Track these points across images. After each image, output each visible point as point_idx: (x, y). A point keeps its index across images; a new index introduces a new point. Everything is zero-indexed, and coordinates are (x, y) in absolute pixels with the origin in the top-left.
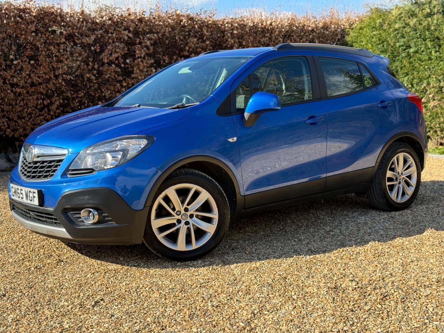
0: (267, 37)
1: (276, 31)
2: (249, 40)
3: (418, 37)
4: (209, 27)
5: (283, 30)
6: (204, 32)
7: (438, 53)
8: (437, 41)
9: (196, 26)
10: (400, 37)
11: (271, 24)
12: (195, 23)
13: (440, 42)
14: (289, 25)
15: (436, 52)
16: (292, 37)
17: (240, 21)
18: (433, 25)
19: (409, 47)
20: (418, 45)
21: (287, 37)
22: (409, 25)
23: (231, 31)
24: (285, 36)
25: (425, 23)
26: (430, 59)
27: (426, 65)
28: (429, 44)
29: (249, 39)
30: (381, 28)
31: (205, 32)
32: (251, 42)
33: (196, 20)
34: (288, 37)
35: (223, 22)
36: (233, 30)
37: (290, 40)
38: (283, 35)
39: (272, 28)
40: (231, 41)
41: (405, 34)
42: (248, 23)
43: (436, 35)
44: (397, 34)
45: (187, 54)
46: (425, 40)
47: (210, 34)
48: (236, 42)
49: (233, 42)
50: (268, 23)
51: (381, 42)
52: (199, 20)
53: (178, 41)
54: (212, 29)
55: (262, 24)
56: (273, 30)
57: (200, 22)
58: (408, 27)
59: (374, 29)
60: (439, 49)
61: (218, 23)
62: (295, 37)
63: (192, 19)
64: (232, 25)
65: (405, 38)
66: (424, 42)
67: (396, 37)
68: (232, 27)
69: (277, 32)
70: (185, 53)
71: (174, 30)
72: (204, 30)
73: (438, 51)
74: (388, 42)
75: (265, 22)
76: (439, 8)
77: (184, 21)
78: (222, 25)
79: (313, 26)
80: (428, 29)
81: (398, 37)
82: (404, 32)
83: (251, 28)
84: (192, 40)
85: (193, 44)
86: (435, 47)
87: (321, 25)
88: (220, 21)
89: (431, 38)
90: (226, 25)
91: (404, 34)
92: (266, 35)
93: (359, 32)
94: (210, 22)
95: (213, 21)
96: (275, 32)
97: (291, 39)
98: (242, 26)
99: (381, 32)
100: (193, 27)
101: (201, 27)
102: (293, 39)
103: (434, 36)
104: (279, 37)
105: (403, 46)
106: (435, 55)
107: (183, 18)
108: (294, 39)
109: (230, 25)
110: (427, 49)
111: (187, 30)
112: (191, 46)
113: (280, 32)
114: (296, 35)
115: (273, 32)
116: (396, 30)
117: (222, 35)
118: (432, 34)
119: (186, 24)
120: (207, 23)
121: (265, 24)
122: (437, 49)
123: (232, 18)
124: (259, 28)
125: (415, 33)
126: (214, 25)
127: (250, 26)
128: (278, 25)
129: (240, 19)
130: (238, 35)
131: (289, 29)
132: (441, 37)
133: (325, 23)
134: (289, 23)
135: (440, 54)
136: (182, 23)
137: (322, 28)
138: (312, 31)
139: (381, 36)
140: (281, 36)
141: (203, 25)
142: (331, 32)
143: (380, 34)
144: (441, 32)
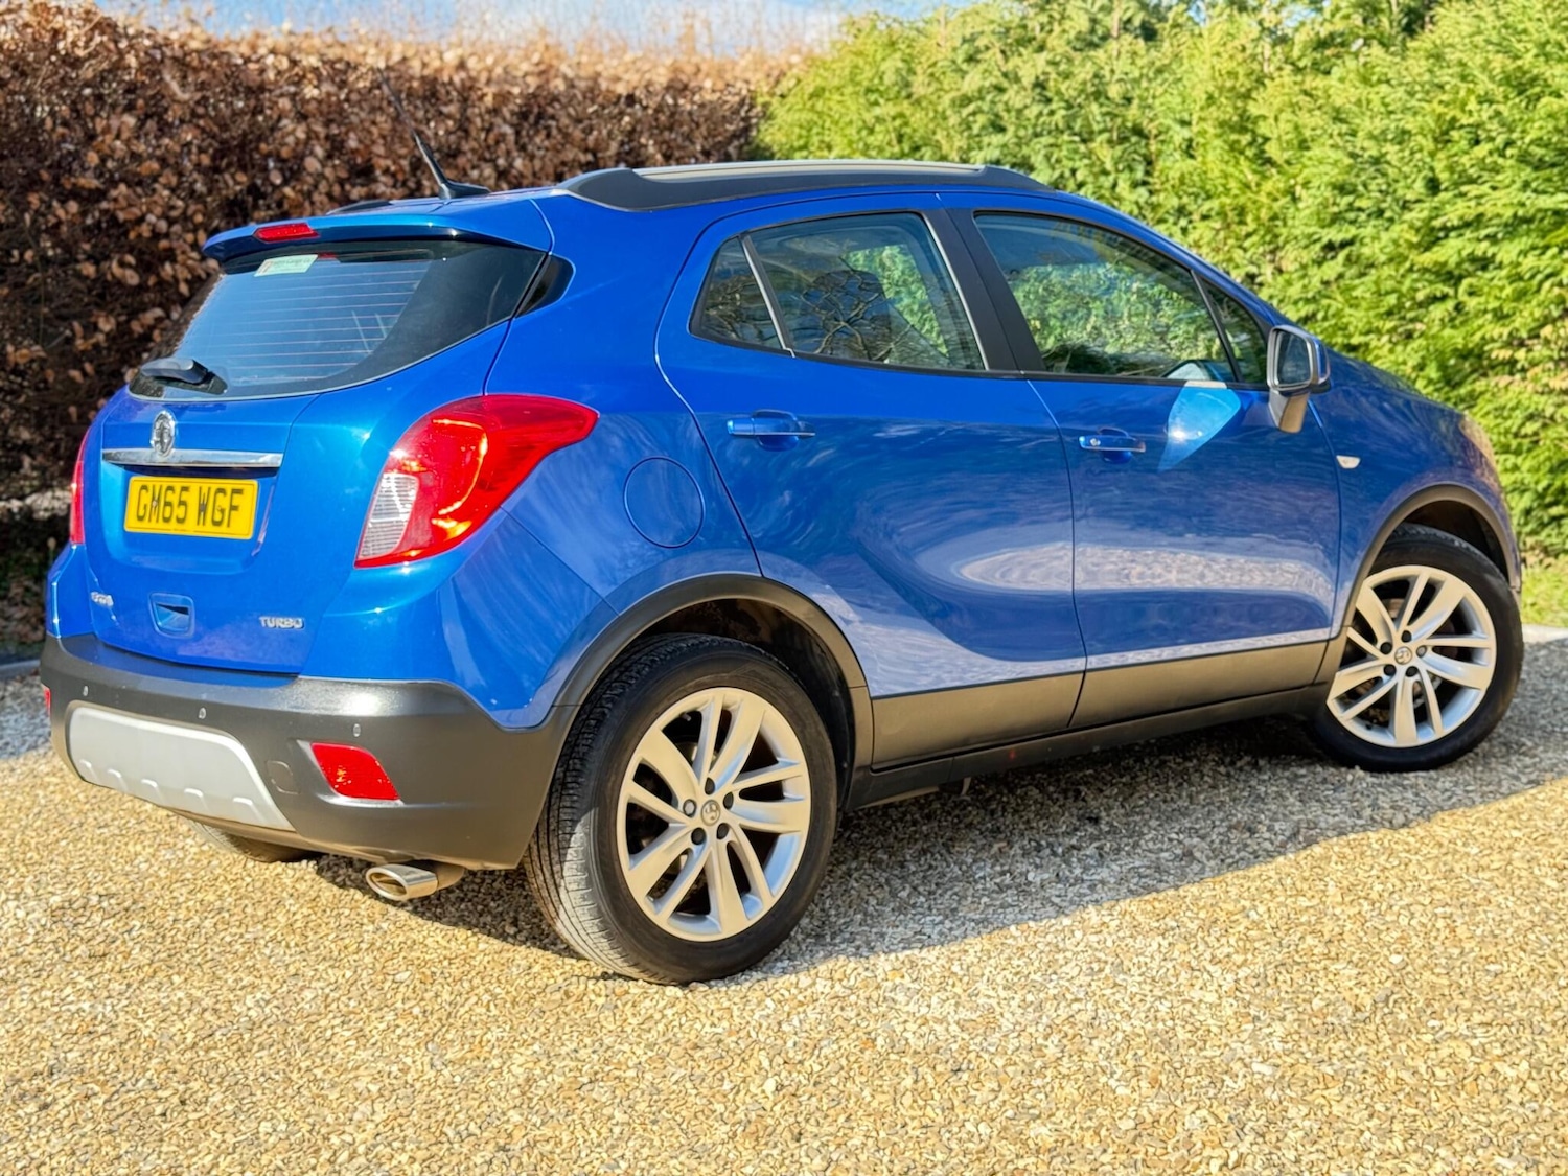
0: (449, 116)
1: (484, 95)
2: (375, 130)
3: (1061, 125)
4: (188, 65)
5: (516, 91)
6: (167, 86)
7: (1142, 191)
8: (1138, 143)
9: (131, 60)
10: (983, 128)
11: (462, 65)
12: (123, 45)
13: (1147, 145)
14: (537, 70)
15: (1135, 185)
16: (553, 123)
17: (330, 46)
18: (1116, 77)
20: (1058, 161)
21: (532, 119)
22: (1017, 80)
23: (292, 89)
24: (523, 115)
25: (1084, 73)
28: (1107, 156)
29: (374, 123)
30: (904, 94)
31: (175, 86)
32: (383, 137)
33: (131, 31)
34: (537, 123)
35: (254, 48)
36: (299, 81)
37: (544, 132)
38: (513, 113)
39: (468, 84)
40: (293, 132)
41: (1005, 115)
42: (364, 55)
43: (1130, 118)
44: (974, 114)
45: (95, 183)
46: (1086, 138)
47: (198, 96)
48: (317, 138)
49: (301, 135)
50: (451, 57)
51: (907, 149)
52: (140, 34)
53: (49, 124)
54: (203, 76)
55: (424, 65)
56: (471, 88)
57: (147, 42)
58: (1015, 87)
59: (872, 97)
60: (1147, 173)
61: (230, 49)
62: (565, 121)
63: (107, 26)
64: (294, 63)
65: (1002, 130)
66: (1082, 148)
67: (969, 128)
68: (296, 70)
69: (489, 101)
70: (82, 181)
71: (24, 74)
72: (168, 78)
73: (1145, 183)
74: (938, 146)
75: (433, 54)
76: (1129, 14)
77: (70, 37)
78: (247, 60)
79: (634, 78)
80: (1099, 95)
81: (976, 129)
82: (1000, 107)
83: (381, 78)
84: (115, 123)
85: (118, 137)
86: (1131, 169)
87: (661, 78)
88: (238, 44)
89: (1110, 130)
90: (270, 60)
91: (997, 116)
92: (445, 110)
93: (812, 109)
94: (194, 45)
95: (208, 41)
96: (481, 98)
97: (548, 128)
98: (338, 66)
99: (906, 106)
100: (118, 66)
101: (152, 67)
102: (554, 132)
103: (1123, 123)
104: (498, 121)
106: (1134, 197)
107: (68, 23)
108: (560, 130)
109: (285, 63)
110: (1096, 176)
111: (89, 74)
112: (113, 150)
113: (503, 98)
114: (569, 115)
115: (474, 97)
116: (965, 100)
117: (252, 103)
118: (1116, 116)
119: (81, 53)
120: (182, 46)
121: (436, 63)
122: (1139, 175)
123: (291, 33)
124: (412, 78)
125: (1046, 111)
126: (214, 56)
127: (373, 70)
128: (490, 71)
129: (329, 39)
130: (325, 108)
131: (539, 87)
132: (1152, 128)
133: (676, 69)
134: (538, 64)
135: (1151, 193)
136: (61, 45)
137: (668, 88)
138: (631, 99)
139: (906, 124)
140: (508, 115)
141: (163, 54)
142: (702, 106)
143: (901, 115)
144: (1150, 107)
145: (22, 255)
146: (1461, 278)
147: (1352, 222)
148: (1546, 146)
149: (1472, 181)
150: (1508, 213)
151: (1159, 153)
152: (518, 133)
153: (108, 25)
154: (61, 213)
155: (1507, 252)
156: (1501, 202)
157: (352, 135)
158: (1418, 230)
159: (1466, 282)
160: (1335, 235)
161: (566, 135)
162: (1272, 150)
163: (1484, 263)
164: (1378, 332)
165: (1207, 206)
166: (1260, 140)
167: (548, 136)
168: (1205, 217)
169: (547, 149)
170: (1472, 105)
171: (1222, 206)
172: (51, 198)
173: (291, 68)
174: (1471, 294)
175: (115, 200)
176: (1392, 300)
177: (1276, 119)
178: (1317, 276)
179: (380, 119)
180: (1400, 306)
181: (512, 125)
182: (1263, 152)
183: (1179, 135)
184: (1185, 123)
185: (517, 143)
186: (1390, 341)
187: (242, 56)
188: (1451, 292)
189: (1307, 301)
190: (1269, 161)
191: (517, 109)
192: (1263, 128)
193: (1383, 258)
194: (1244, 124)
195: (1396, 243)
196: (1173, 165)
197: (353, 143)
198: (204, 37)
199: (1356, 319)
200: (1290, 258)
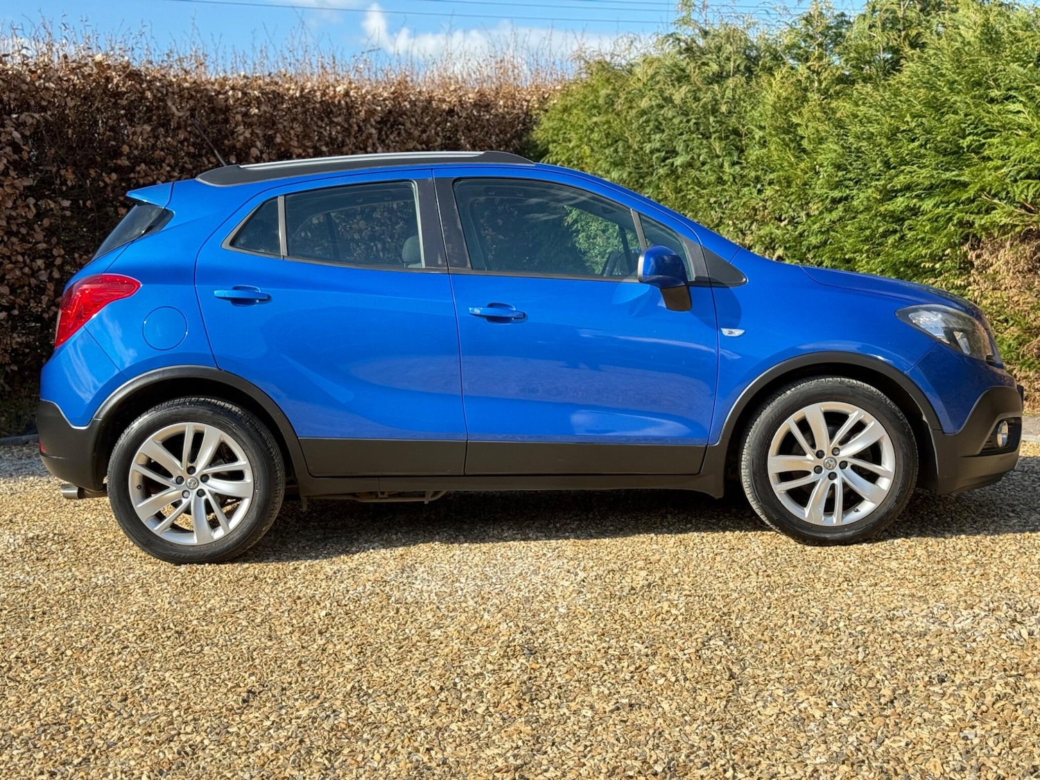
0: (338, 124)
1: (360, 111)
2: (292, 132)
3: (692, 129)
4: (183, 96)
5: (379, 108)
6: (170, 108)
7: (737, 168)
8: (734, 139)
9: (149, 94)
10: (651, 130)
11: (347, 94)
12: (144, 86)
13: (740, 141)
14: (392, 96)
15: (733, 164)
16: (402, 127)
17: (268, 84)
18: (725, 100)
19: (674, 153)
20: (692, 149)
21: (389, 125)
22: (671, 101)
23: (243, 109)
24: (383, 122)
25: (706, 97)
26: (720, 181)
27: (711, 195)
28: (717, 146)
29: (292, 128)
30: (610, 109)
31: (174, 109)
32: (298, 137)
33: (149, 78)
34: (392, 126)
35: (222, 85)
36: (249, 105)
38: (377, 122)
39: (350, 104)
40: (243, 134)
41: (664, 122)
42: (289, 89)
43: (731, 124)
44: (646, 121)
45: (127, 163)
46: (706, 136)
47: (188, 114)
48: (258, 137)
49: (247, 135)
50: (340, 90)
51: (610, 142)
52: (155, 79)
53: (102, 130)
54: (191, 102)
55: (324, 94)
56: (352, 107)
57: (159, 84)
58: (670, 105)
59: (594, 111)
60: (739, 158)
61: (209, 87)
62: (408, 125)
64: (245, 94)
65: (663, 131)
66: (705, 142)
67: (644, 130)
68: (246, 99)
69: (363, 114)
70: (120, 162)
72: (170, 104)
73: (738, 163)
74: (626, 141)
75: (331, 88)
76: (738, 62)
77: (115, 81)
78: (219, 93)
79: (454, 100)
80: (714, 111)
81: (648, 130)
82: (661, 118)
83: (296, 102)
84: (139, 129)
85: (140, 137)
86: (730, 154)
87: (471, 98)
88: (213, 84)
89: (720, 132)
90: (231, 93)
91: (660, 123)
92: (336, 120)
93: (561, 119)
94: (186, 85)
95: (195, 83)
96: (358, 113)
97: (398, 130)
98: (271, 96)
99: (611, 116)
100: (142, 97)
101: (161, 97)
102: (403, 132)
103: (727, 128)
104: (368, 126)
105: (658, 150)
106: (732, 171)
107: (113, 73)
108: (406, 131)
109: (240, 94)
110: (712, 158)
112: (138, 145)
113: (371, 113)
114: (411, 123)
115: (353, 112)
116: (643, 113)
117: (221, 117)
118: (724, 123)
119: (121, 89)
120: (179, 86)
121: (331, 93)
122: (735, 159)
123: (246, 77)
124: (316, 102)
125: (685, 120)
126: (197, 92)
127: (292, 98)
128: (363, 97)
129: (268, 80)
130: (262, 120)
131: (394, 106)
132: (743, 130)
133: (481, 94)
134: (393, 93)
135: (742, 168)
136: (110, 86)
137: (475, 105)
138: (451, 112)
139: (610, 127)
140: (373, 122)
141: (167, 91)
142: (496, 116)
143: (608, 122)
144: (743, 118)
145: (84, 203)
146: (903, 220)
147: (847, 187)
148: (947, 142)
149: (907, 164)
150: (927, 183)
151: (747, 145)
152: (380, 133)
153: (137, 75)
154: (107, 180)
155: (927, 205)
156: (923, 176)
157: (278, 135)
158: (881, 192)
159: (907, 223)
160: (837, 194)
161: (409, 134)
162: (805, 143)
163: (915, 212)
164: (860, 251)
165: (772, 176)
166: (798, 138)
167: (399, 134)
168: (770, 183)
169: (397, 142)
170: (908, 118)
171: (779, 177)
172: (102, 171)
173: (243, 98)
174: (910, 229)
175: (139, 172)
176: (868, 232)
177: (807, 126)
178: (828, 217)
179: (295, 125)
180: (872, 236)
181: (376, 129)
182: (800, 145)
183: (758, 134)
184: (762, 128)
185: (379, 139)
186: (868, 257)
187: (215, 90)
188: (898, 228)
189: (823, 233)
190: (804, 151)
191: (379, 119)
192: (800, 131)
193: (862, 208)
194: (791, 128)
195: (868, 198)
196: (754, 153)
197: (278, 140)
198: (192, 80)
199: (848, 244)
200: (814, 208)
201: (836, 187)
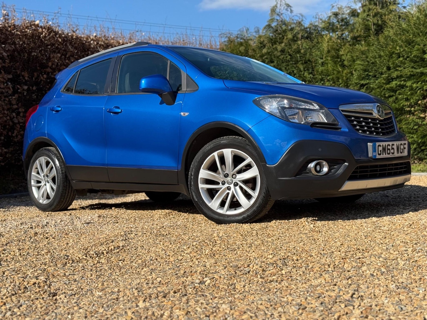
3: (289, 60)
8: (310, 63)
9: (60, 40)
18: (303, 48)
22: (277, 50)
25: (295, 47)
61: (82, 39)
66: (295, 65)
73: (312, 73)
77: (44, 33)
80: (299, 52)
89: (302, 61)
103: (305, 59)
107: (44, 30)
118: (303, 57)
122: (310, 71)
125: (285, 57)
135: (314, 75)
144: (312, 55)
146: (396, 91)
147: (368, 79)
148: (417, 57)
149: (399, 67)
150: (409, 74)
151: (315, 66)
154: (42, 78)
155: (409, 84)
156: (407, 71)
158: (385, 80)
159: (398, 92)
160: (363, 82)
162: (346, 63)
163: (402, 87)
165: (329, 78)
166: (342, 60)
168: (328, 81)
170: (398, 48)
171: (333, 77)
174: (399, 95)
177: (347, 55)
182: (343, 63)
183: (320, 61)
184: (321, 58)
188: (394, 94)
190: (345, 66)
193: (376, 87)
194: (338, 56)
195: (379, 83)
196: (319, 68)
201: (362, 80)
